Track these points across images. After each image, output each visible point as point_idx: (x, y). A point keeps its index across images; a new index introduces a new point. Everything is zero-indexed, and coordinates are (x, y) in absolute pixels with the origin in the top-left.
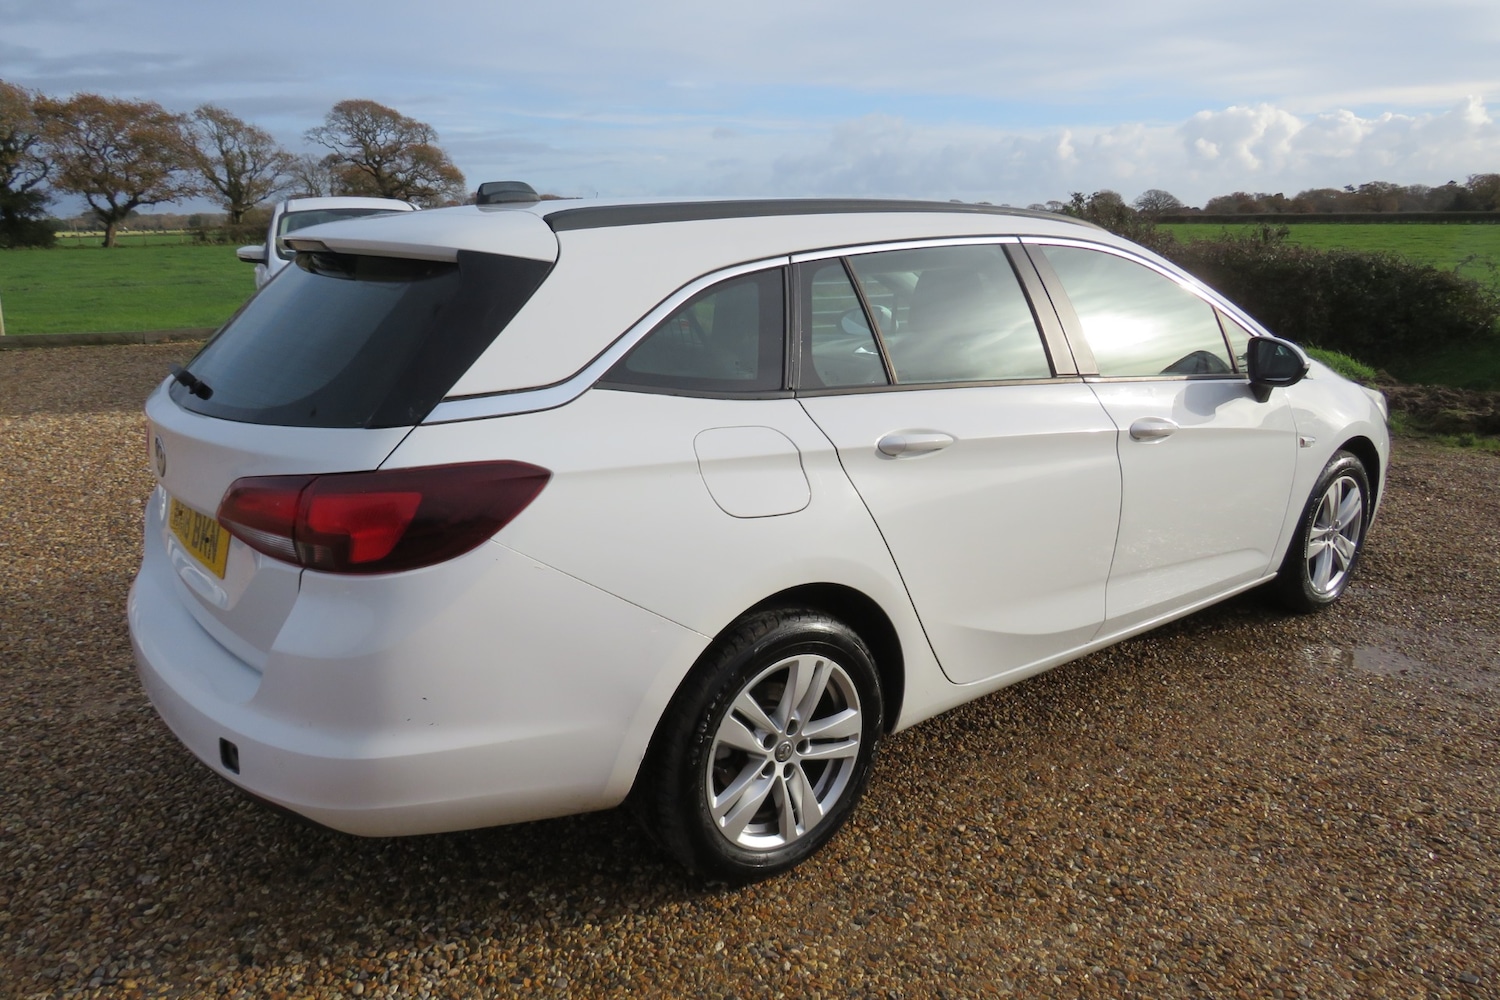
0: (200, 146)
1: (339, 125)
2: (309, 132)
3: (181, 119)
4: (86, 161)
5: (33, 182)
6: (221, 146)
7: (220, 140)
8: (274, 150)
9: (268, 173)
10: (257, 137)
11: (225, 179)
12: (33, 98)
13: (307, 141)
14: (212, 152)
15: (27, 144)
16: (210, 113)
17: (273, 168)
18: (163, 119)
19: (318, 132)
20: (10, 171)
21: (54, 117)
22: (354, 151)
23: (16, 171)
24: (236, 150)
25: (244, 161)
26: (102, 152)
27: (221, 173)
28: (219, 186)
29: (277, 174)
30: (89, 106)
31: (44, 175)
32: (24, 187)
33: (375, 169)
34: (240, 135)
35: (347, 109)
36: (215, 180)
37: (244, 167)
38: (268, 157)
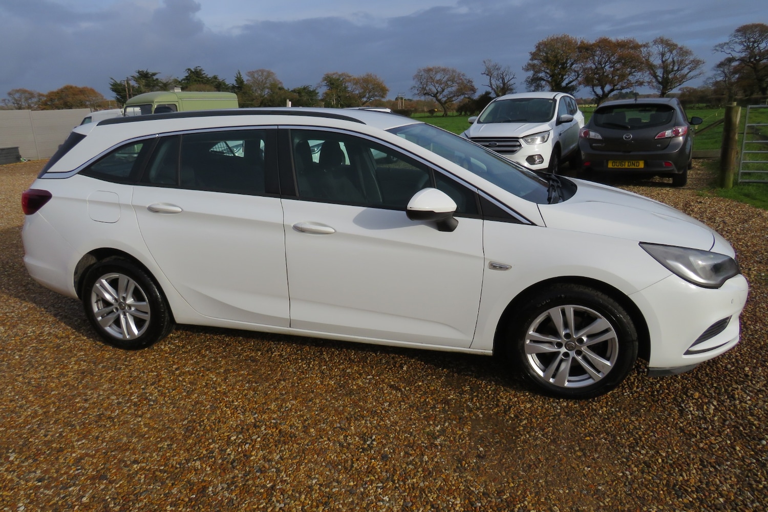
0: (651, 59)
1: (737, 40)
2: (716, 46)
3: (646, 46)
4: (595, 71)
5: (571, 82)
6: (662, 58)
7: (663, 55)
8: (691, 58)
9: (685, 71)
10: (684, 52)
11: (661, 75)
12: (579, 43)
13: (715, 51)
14: (656, 61)
15: (572, 64)
16: (662, 41)
17: (689, 68)
18: (637, 47)
19: (722, 46)
20: (562, 78)
21: (586, 50)
22: (743, 55)
23: (564, 77)
24: (671, 60)
25: (673, 66)
26: (603, 66)
27: (660, 73)
28: (657, 80)
29: (690, 72)
30: (604, 44)
31: (576, 79)
32: (567, 84)
33: (754, 64)
34: (674, 52)
35: (744, 30)
36: (655, 76)
37: (673, 69)
38: (687, 62)
